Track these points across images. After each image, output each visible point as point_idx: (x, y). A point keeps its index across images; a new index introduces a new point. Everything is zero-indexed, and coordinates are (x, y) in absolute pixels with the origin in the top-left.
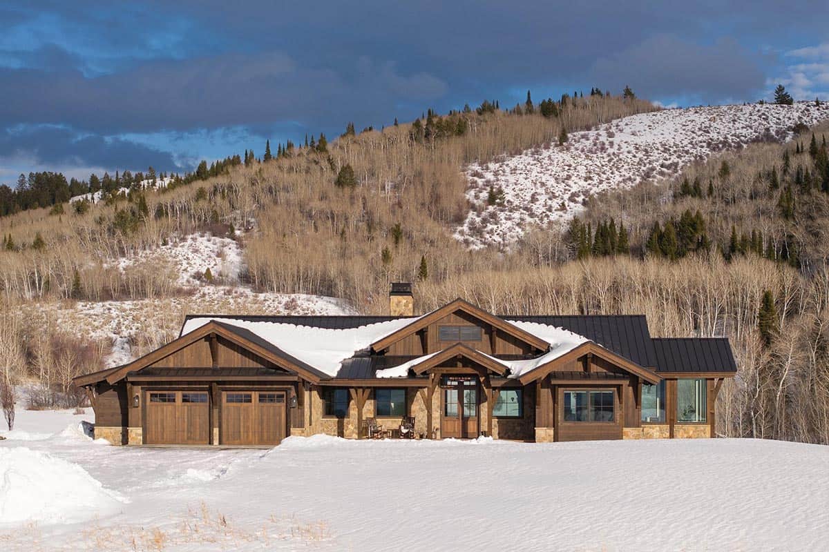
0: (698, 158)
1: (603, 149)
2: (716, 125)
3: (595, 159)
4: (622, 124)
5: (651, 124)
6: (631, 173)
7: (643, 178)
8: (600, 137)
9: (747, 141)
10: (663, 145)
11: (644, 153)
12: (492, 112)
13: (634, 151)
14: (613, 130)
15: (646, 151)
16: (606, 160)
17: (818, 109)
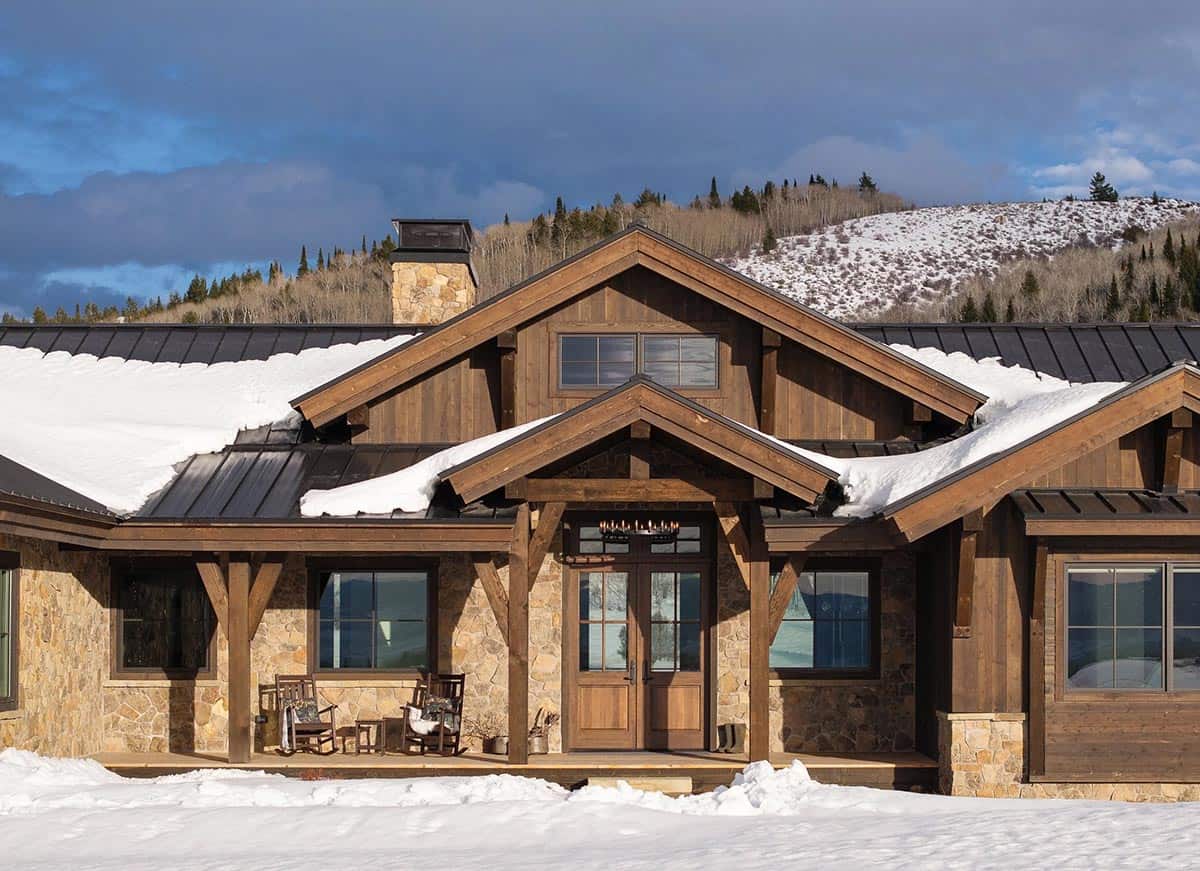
0: (981, 273)
1: (832, 258)
2: (1004, 229)
3: (821, 273)
4: (860, 226)
5: (905, 226)
6: (878, 295)
7: (896, 301)
8: (827, 243)
9: (1054, 250)
10: (927, 254)
11: (897, 265)
12: (658, 205)
13: (881, 262)
14: (847, 232)
15: (900, 262)
16: (839, 273)
17: (1157, 209)
